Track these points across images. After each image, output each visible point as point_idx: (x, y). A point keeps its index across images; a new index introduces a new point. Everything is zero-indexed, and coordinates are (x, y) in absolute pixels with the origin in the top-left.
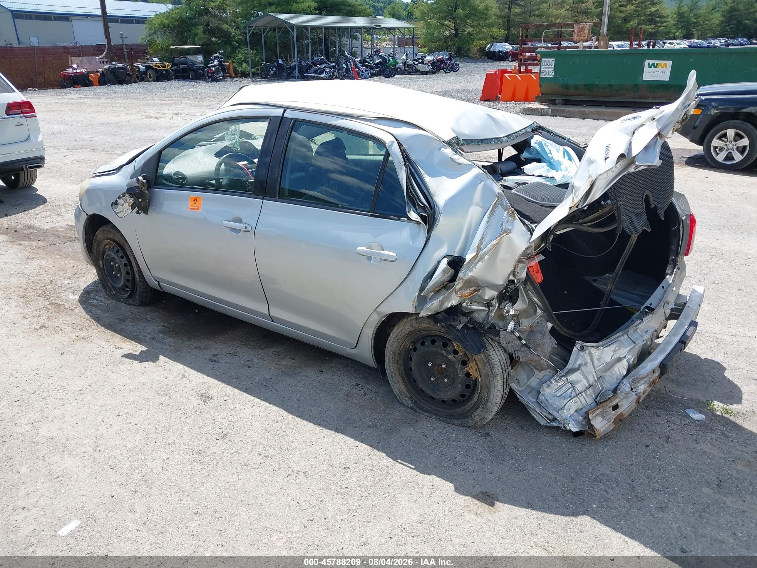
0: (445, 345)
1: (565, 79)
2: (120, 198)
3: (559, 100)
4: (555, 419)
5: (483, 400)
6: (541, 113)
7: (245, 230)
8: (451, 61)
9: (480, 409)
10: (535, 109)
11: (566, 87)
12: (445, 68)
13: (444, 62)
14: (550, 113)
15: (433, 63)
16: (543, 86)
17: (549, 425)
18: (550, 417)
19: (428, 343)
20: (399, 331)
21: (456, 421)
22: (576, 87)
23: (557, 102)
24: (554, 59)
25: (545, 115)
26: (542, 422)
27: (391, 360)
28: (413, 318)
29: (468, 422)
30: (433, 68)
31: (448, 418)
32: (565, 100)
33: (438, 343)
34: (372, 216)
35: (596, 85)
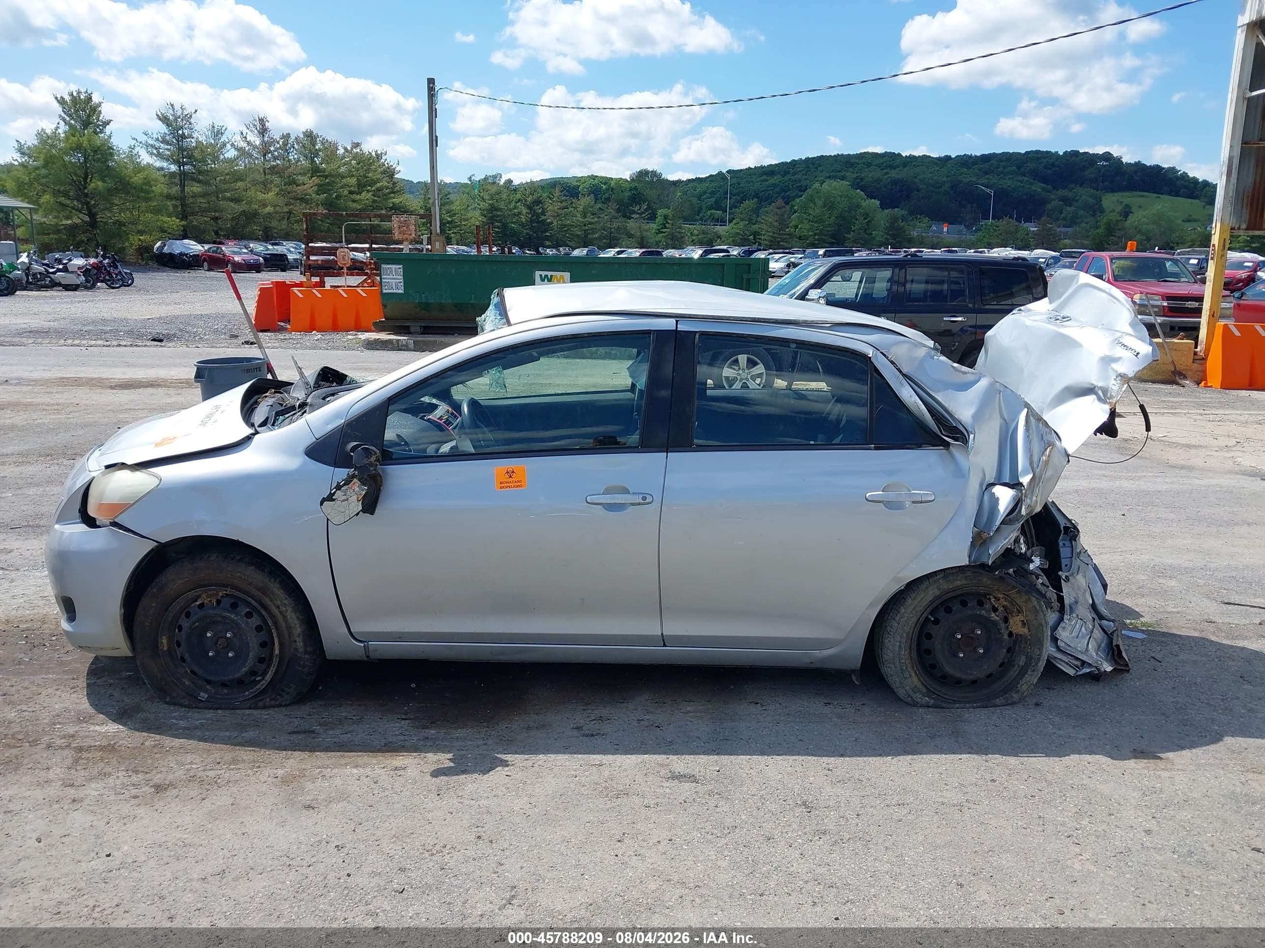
0: (981, 604)
1: (423, 295)
2: (339, 487)
3: (415, 327)
4: (1083, 663)
5: (1033, 661)
6: (398, 346)
7: (644, 502)
8: (117, 267)
9: (1029, 673)
10: (386, 341)
11: (426, 306)
12: (109, 280)
13: (106, 269)
14: (412, 346)
15: (86, 272)
16: (388, 306)
17: (1081, 673)
18: (1078, 663)
19: (956, 607)
20: (919, 600)
21: (998, 701)
22: (441, 307)
23: (412, 330)
24: (401, 266)
25: (404, 350)
26: (1071, 672)
27: (903, 646)
28: (938, 577)
29: (1012, 697)
30: (87, 281)
31: (986, 702)
32: (424, 327)
33: (972, 603)
34: (876, 448)
35: (472, 305)
